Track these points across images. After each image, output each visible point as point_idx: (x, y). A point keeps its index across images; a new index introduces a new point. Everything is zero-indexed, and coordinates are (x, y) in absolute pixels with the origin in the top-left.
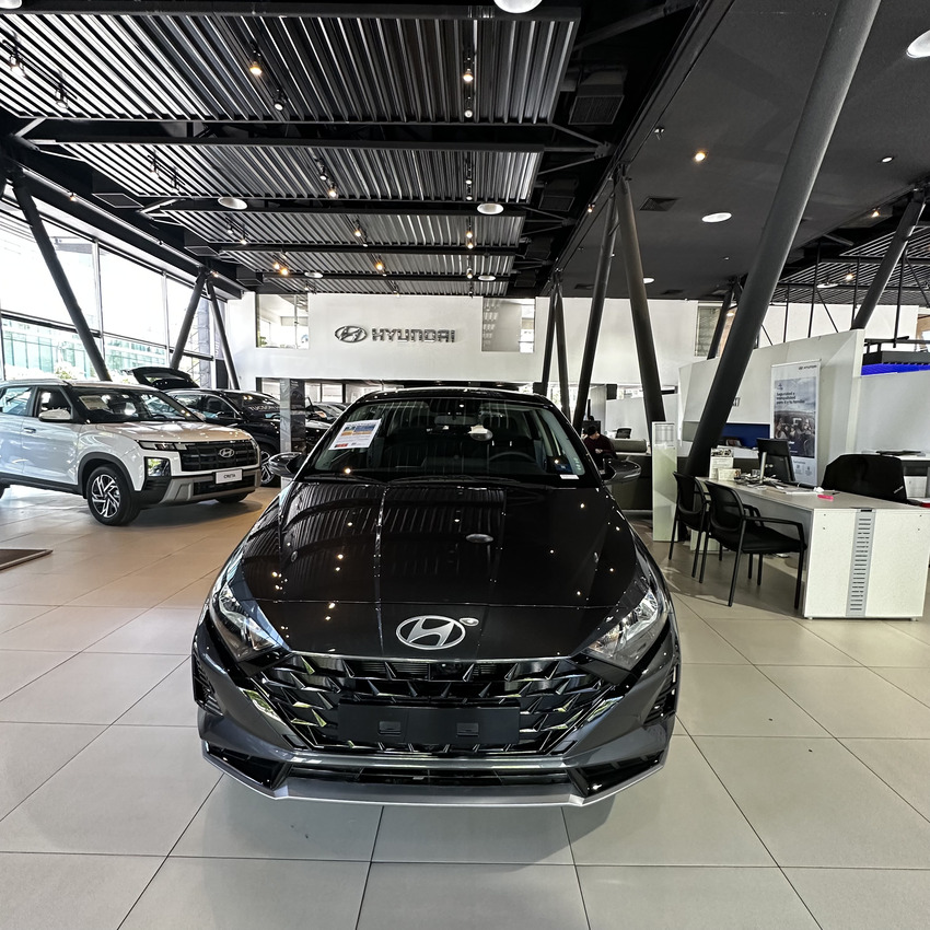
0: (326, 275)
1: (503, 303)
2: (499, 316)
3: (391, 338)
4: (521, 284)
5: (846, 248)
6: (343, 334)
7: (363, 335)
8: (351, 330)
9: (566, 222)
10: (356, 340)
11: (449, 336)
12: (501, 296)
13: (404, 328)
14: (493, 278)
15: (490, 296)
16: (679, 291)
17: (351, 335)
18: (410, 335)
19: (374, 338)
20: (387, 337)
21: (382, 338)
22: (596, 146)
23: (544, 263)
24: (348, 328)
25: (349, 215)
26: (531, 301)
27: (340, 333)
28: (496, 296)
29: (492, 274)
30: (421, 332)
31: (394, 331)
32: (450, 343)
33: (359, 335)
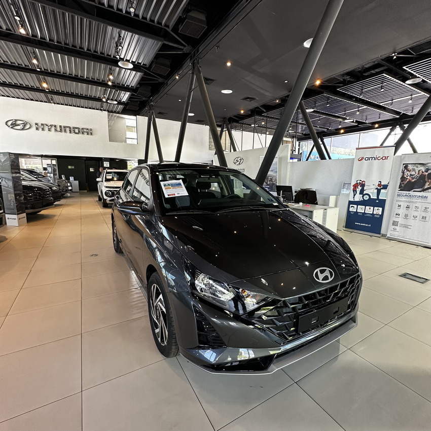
1: (118, 117)
3: (49, 130)
4: (131, 108)
5: (264, 112)
6: (12, 124)
7: (28, 126)
8: (18, 122)
9: (161, 80)
10: (23, 129)
11: (89, 132)
12: (118, 113)
13: (58, 124)
14: (116, 103)
15: (112, 112)
16: (203, 121)
17: (19, 125)
18: (63, 129)
19: (37, 129)
20: (46, 128)
21: (43, 129)
22: (185, 46)
23: (144, 99)
24: (16, 120)
25: (28, 48)
26: (134, 117)
27: (9, 123)
28: (115, 112)
29: (116, 100)
30: (70, 128)
31: (51, 126)
32: (89, 136)
33: (25, 126)
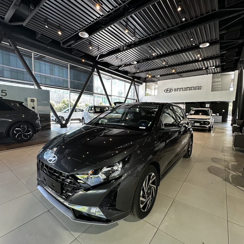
0: (161, 76)
1: (221, 75)
2: (221, 79)
3: (180, 91)
7: (172, 90)
10: (170, 92)
12: (220, 72)
13: (184, 87)
14: (214, 67)
17: (168, 91)
18: (186, 89)
19: (175, 91)
20: (179, 90)
23: (236, 58)
24: (168, 89)
25: (161, 59)
27: (165, 91)
28: (217, 73)
30: (189, 88)
31: (181, 88)
32: (199, 90)
33: (171, 90)
